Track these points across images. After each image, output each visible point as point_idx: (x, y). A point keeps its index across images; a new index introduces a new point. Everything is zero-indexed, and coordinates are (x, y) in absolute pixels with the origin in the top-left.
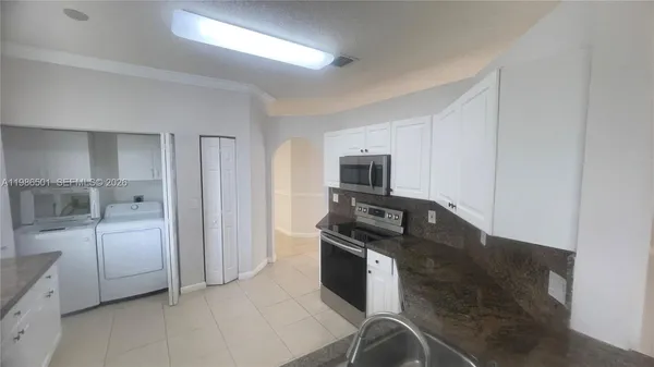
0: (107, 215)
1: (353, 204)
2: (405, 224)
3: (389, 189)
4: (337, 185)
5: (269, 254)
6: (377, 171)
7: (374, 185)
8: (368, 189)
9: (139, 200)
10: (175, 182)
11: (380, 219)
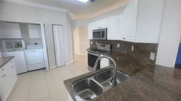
0: (27, 48)
1: (97, 44)
2: (111, 48)
3: (106, 38)
4: (92, 38)
5: (74, 59)
6: (103, 33)
7: (102, 37)
8: (101, 39)
9: (36, 44)
10: (46, 39)
11: (104, 47)
